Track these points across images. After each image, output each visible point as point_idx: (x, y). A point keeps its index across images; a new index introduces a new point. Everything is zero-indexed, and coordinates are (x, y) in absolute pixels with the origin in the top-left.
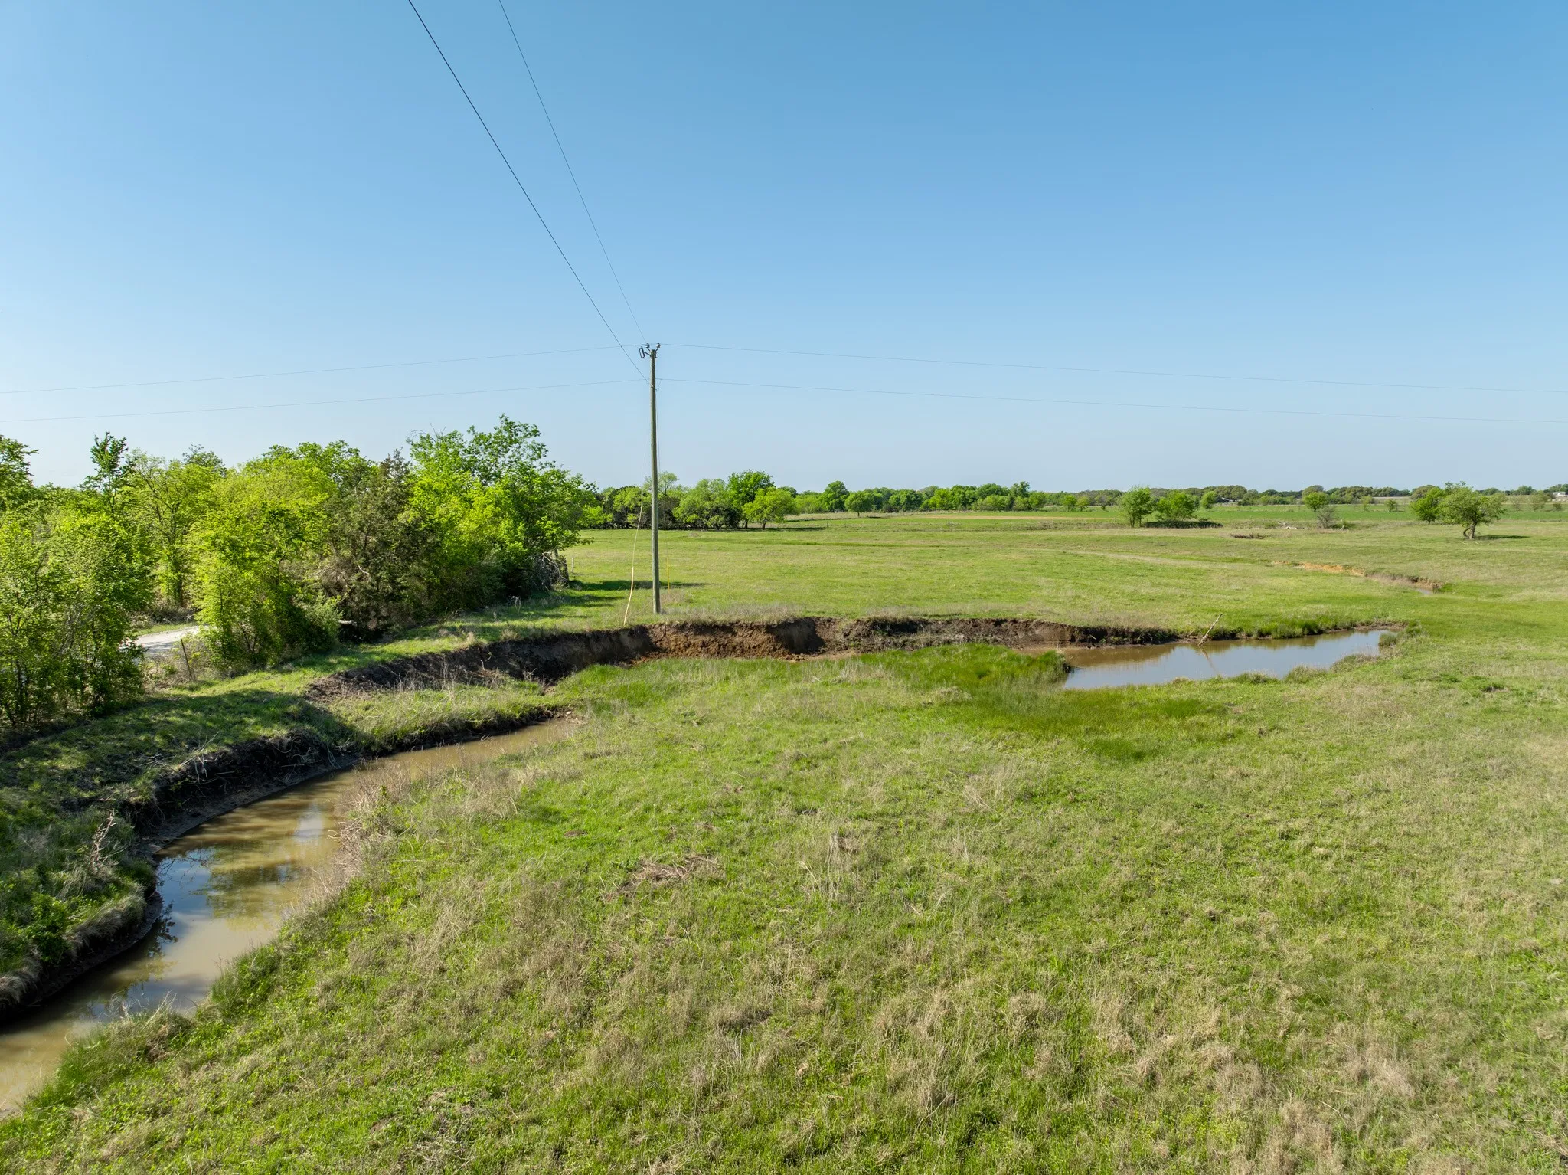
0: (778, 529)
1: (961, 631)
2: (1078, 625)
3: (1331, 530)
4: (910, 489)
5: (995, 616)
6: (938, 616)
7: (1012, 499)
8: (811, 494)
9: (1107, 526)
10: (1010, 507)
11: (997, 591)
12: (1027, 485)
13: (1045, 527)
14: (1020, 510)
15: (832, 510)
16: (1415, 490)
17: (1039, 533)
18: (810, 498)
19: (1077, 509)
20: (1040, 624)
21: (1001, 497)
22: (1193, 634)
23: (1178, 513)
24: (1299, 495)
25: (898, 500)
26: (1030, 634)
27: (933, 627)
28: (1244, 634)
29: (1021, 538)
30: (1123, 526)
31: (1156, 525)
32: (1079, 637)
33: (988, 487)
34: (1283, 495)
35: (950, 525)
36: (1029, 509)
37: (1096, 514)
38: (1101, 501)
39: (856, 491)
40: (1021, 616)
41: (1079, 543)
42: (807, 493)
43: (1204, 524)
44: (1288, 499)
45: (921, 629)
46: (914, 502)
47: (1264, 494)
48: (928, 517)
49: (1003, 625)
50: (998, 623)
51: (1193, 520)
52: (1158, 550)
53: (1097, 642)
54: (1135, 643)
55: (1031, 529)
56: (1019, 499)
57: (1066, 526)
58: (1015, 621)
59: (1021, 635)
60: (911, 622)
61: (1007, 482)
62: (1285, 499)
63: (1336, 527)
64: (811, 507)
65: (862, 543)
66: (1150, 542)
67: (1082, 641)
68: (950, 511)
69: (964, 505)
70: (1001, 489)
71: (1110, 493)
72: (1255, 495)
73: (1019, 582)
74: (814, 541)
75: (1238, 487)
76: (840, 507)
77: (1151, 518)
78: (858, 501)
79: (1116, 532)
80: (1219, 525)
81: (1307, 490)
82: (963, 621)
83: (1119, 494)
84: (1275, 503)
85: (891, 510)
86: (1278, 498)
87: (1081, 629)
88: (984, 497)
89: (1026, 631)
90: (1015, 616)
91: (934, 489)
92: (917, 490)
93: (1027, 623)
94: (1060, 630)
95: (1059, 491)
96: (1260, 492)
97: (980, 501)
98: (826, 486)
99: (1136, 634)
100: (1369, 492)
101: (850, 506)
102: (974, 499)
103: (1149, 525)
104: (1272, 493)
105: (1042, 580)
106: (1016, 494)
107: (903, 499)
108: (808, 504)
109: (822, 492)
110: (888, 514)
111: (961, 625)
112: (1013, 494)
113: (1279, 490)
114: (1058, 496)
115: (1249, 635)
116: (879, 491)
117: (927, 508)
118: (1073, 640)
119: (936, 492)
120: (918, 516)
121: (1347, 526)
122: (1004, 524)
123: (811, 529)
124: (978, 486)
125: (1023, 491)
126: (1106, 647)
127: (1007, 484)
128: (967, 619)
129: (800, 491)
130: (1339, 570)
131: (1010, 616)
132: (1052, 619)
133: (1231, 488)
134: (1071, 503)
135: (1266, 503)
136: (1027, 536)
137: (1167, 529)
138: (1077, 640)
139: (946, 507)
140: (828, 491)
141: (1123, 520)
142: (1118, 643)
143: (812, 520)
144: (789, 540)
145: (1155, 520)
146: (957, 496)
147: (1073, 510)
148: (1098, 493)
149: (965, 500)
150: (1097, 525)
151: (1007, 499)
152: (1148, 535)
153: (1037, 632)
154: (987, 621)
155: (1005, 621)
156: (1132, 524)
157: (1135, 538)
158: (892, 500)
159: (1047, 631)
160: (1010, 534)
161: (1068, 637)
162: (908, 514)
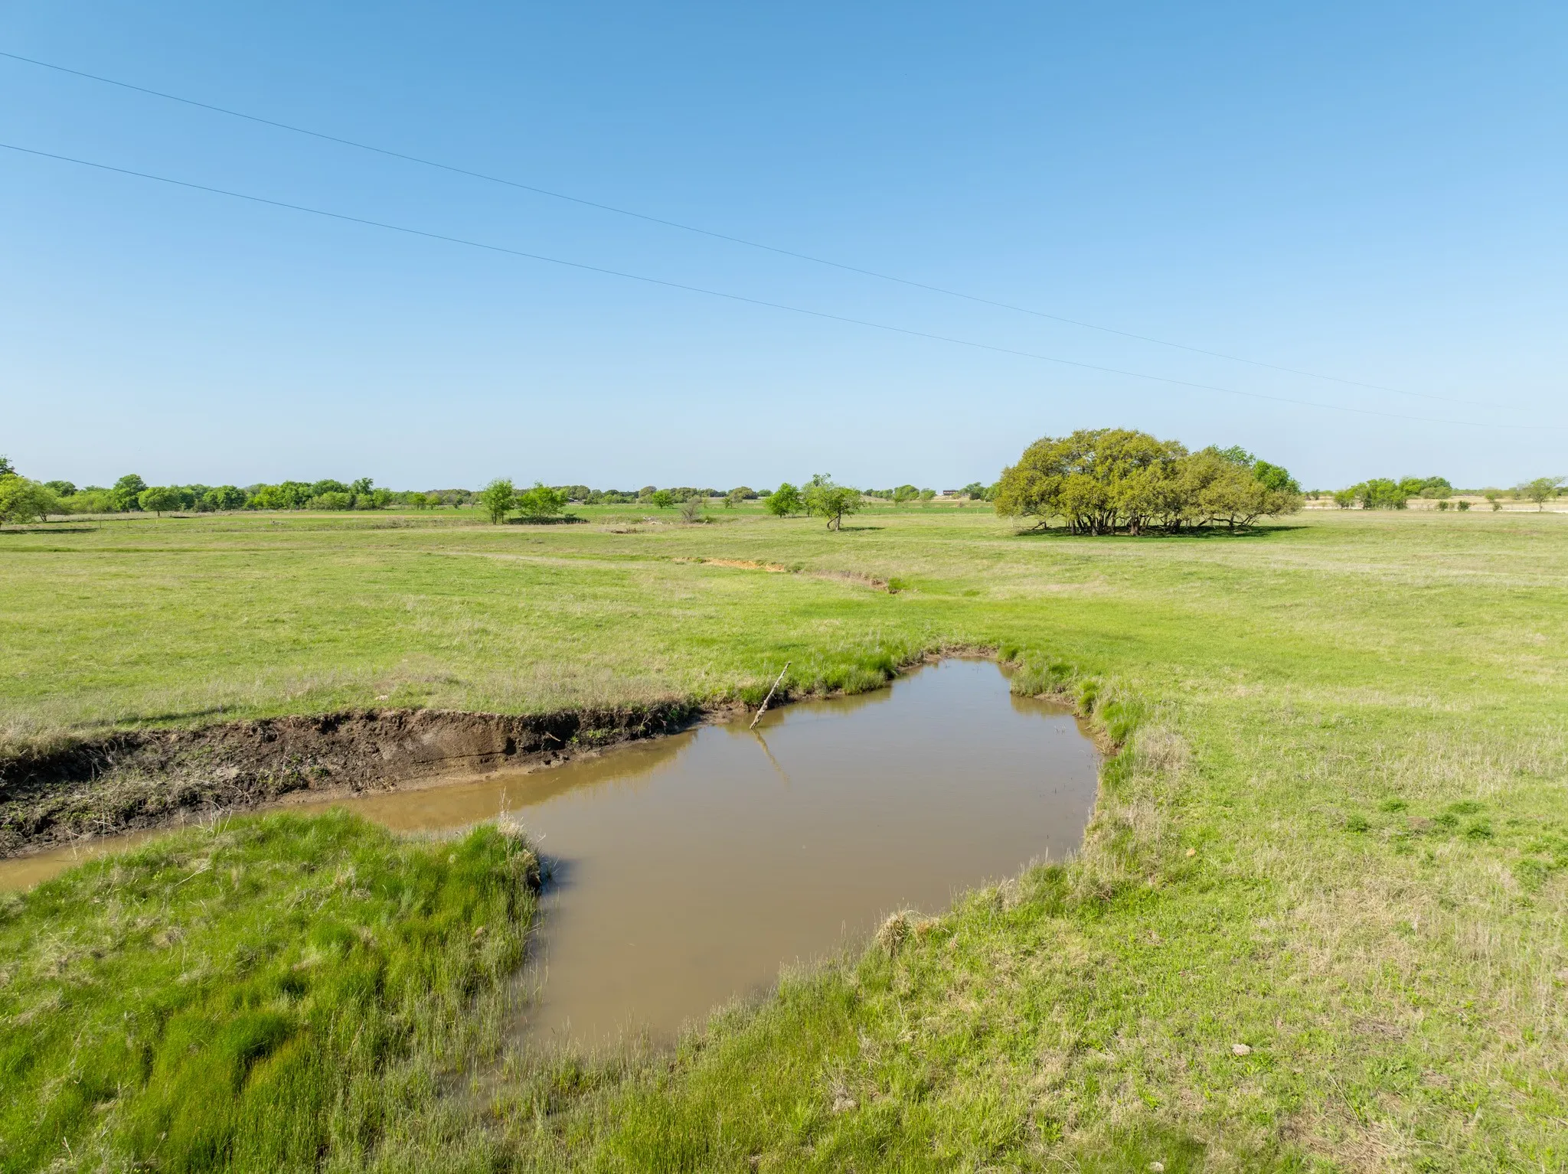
0: (22, 532)
1: (230, 758)
2: (519, 714)
3: (696, 525)
4: (230, 485)
5: (323, 708)
6: (171, 717)
7: (353, 497)
8: (97, 490)
9: (467, 523)
10: (351, 505)
11: (329, 631)
12: (370, 482)
13: (394, 526)
14: (363, 509)
15: (125, 509)
16: (731, 491)
17: (389, 531)
18: (94, 495)
19: (428, 507)
20: (433, 718)
21: (341, 495)
22: (725, 701)
23: (543, 508)
24: (636, 495)
25: (214, 498)
26: (409, 745)
27: (149, 756)
28: (800, 691)
29: (368, 537)
30: (483, 523)
31: (520, 521)
32: (524, 739)
33: (325, 483)
34: (623, 494)
35: (275, 524)
36: (374, 508)
37: (447, 513)
38: (450, 501)
39: (155, 486)
40: (386, 702)
41: (443, 542)
42: (90, 489)
43: (570, 520)
44: (629, 499)
45: (106, 766)
46: (234, 500)
47: (606, 494)
48: (249, 517)
49: (343, 729)
50: (329, 725)
51: (559, 516)
52: (535, 547)
53: (561, 746)
54: (634, 737)
55: (378, 527)
56: (361, 497)
57: (419, 524)
58: (371, 717)
59: (388, 751)
60: (84, 747)
61: (348, 479)
62: (625, 498)
63: (699, 521)
64: (96, 506)
65: (143, 547)
66: (525, 538)
67: (530, 749)
68: (280, 510)
69: (297, 503)
70: (340, 486)
71: (459, 492)
72: (598, 495)
73: (371, 605)
74: (70, 546)
75: (582, 487)
76: (135, 505)
77: (515, 514)
78: (156, 497)
79: (480, 530)
80: (586, 521)
81: (642, 490)
82: (236, 728)
83: (469, 494)
84: (618, 502)
85: (205, 509)
86: (619, 498)
87: (526, 723)
88: (320, 494)
89: (400, 740)
90: (370, 704)
91: (261, 486)
92: (240, 487)
93: (401, 720)
94: (478, 729)
95: (404, 490)
96: (603, 492)
97: (316, 498)
98: (116, 480)
99: (635, 718)
100: (695, 492)
101: (146, 504)
102: (309, 496)
103: (512, 521)
104: (614, 492)
105: (410, 600)
106: (358, 492)
107: (221, 497)
108: (91, 503)
109: (111, 487)
110: (201, 514)
111: (232, 741)
112: (354, 492)
113: (620, 490)
114: (404, 495)
115: (809, 692)
116: (193, 489)
117: (252, 507)
118: (510, 748)
119: (263, 490)
120: (240, 516)
121: (710, 521)
122: (344, 523)
123: (74, 531)
124: (313, 483)
125: (365, 487)
126: (582, 755)
127: (347, 481)
128: (247, 723)
129: (80, 486)
130: (753, 567)
131: (359, 704)
132: (458, 702)
133: (575, 488)
134: (421, 502)
135: (610, 502)
136: (374, 535)
137: (532, 526)
138: (519, 747)
139: (276, 506)
140: (118, 487)
141: (483, 516)
142: (603, 742)
143: (90, 520)
144: (30, 545)
145: (519, 516)
146: (289, 494)
147: (423, 509)
148: (447, 492)
149: (299, 498)
150: (455, 523)
151: (347, 497)
152: (522, 531)
153: (427, 738)
154: (300, 724)
155: (348, 717)
156: (494, 521)
157: (507, 536)
158: (207, 498)
159: (449, 734)
160: (352, 533)
161: (499, 744)
162: (226, 513)
